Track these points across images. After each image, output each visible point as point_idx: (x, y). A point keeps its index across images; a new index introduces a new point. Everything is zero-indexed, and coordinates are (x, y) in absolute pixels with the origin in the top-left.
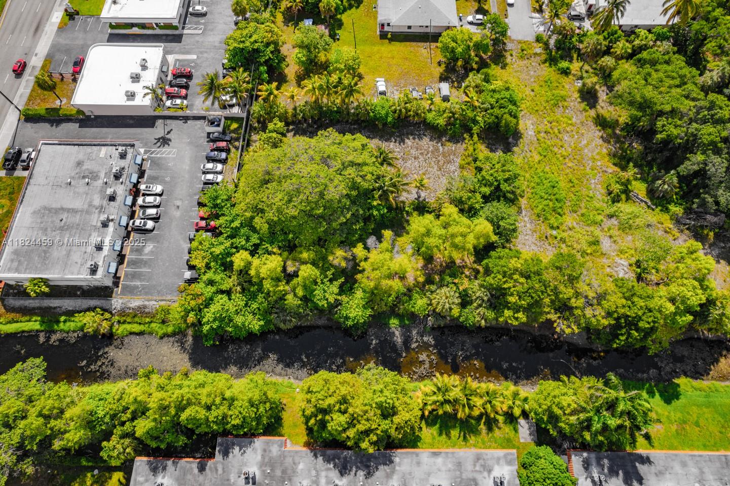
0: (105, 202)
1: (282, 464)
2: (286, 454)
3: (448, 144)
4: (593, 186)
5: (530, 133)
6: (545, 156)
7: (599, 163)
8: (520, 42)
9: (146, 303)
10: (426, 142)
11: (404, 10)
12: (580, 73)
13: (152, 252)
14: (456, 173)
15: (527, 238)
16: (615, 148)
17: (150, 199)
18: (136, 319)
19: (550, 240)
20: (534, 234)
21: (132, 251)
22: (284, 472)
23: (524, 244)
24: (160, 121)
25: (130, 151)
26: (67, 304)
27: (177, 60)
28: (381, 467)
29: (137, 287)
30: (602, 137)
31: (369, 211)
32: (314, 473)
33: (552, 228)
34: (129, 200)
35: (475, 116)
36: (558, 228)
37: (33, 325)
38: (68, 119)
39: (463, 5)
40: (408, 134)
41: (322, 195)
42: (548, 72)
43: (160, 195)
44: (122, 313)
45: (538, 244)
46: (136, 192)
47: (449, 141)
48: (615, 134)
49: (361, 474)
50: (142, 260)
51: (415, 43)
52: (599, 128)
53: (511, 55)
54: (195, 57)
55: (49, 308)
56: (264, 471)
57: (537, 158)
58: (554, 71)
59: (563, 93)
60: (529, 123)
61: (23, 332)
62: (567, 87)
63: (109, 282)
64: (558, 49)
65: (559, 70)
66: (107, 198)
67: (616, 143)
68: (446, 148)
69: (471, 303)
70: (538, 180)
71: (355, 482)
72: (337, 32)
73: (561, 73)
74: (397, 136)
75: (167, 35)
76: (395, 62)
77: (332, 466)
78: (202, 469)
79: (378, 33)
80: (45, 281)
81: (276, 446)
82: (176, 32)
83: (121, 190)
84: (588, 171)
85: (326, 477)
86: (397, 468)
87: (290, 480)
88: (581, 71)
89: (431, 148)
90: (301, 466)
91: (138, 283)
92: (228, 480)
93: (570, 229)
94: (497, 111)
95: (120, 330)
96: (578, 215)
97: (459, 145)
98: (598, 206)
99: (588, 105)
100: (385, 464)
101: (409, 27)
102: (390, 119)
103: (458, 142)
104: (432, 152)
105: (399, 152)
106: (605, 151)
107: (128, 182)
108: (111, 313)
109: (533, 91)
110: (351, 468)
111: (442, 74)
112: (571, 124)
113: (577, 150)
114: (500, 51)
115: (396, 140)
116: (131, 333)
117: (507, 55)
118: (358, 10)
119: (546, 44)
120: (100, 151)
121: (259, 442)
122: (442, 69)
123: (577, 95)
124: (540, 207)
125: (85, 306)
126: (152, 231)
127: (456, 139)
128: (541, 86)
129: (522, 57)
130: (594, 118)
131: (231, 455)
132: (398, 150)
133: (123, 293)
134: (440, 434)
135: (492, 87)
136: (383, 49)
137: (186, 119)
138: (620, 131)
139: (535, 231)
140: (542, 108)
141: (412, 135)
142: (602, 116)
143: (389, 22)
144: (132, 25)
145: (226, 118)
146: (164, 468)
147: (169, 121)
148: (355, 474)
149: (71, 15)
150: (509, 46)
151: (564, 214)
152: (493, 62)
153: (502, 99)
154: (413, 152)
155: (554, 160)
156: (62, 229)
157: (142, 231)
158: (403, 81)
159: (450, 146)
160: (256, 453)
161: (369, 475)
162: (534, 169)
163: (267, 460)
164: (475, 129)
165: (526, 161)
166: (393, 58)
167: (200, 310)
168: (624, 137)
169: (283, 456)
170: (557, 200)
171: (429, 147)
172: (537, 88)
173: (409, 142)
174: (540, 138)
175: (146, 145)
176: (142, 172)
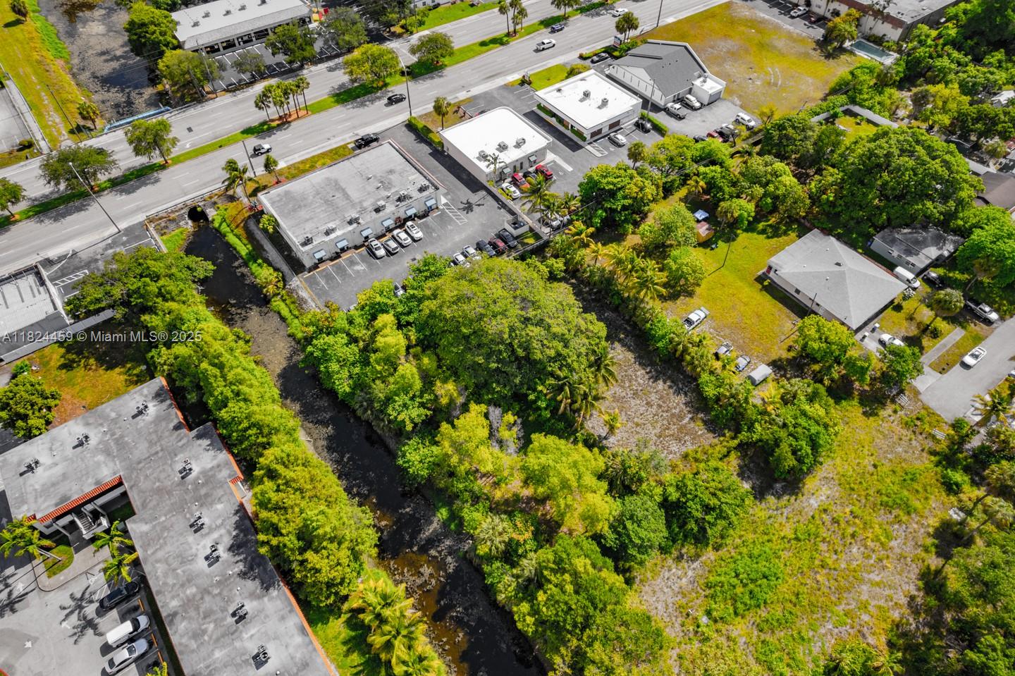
0: (371, 208)
1: (213, 488)
2: (225, 486)
3: (700, 423)
4: (823, 631)
5: (812, 501)
6: (797, 539)
7: (865, 618)
8: (925, 408)
9: (309, 300)
10: (678, 402)
11: (808, 270)
12: (970, 505)
13: (358, 271)
14: (671, 456)
15: (666, 590)
16: (917, 627)
17: (403, 235)
18: (292, 306)
19: (689, 621)
20: (680, 597)
21: (347, 259)
22: (207, 495)
23: (654, 592)
24: (484, 193)
25: (431, 190)
26: (272, 253)
27: (554, 162)
28: (257, 582)
29: (318, 284)
30: (912, 598)
31: (528, 389)
32: (219, 522)
33: (709, 613)
34: (389, 223)
35: (756, 420)
36: (716, 621)
37: (243, 249)
38: (429, 143)
39: (896, 321)
40: (669, 378)
41: (481, 317)
42: (925, 466)
43: (414, 240)
44: (290, 293)
45: (670, 610)
46: (401, 223)
47: (705, 422)
48: (941, 615)
49: (241, 566)
50: (346, 270)
51: (788, 311)
52: (920, 583)
53: (895, 412)
54: (570, 169)
55: (262, 247)
56: (198, 478)
57: (788, 532)
58: (936, 474)
59: (917, 504)
60: (825, 491)
61: (235, 249)
62: (933, 503)
63: (308, 263)
64: (975, 456)
65: (944, 477)
66: (376, 207)
67: (926, 624)
68: (692, 425)
69: (513, 565)
70: (756, 552)
71: (229, 566)
72: (720, 243)
73: (943, 484)
74: (656, 370)
75: (571, 140)
76: (742, 309)
77: (234, 533)
78: (177, 428)
79: (760, 273)
80: (277, 224)
81: (228, 472)
82: (581, 143)
83: (392, 211)
84: (840, 609)
85: (221, 536)
86: (266, 599)
87: (201, 506)
88: (975, 504)
89: (677, 411)
90: (220, 507)
91: (323, 283)
92: (176, 455)
93: (728, 638)
94: (783, 434)
95: (277, 303)
96: (759, 637)
97: (710, 435)
98: (800, 656)
99: (937, 547)
100: (262, 583)
101: (798, 291)
102: (660, 344)
103: (714, 432)
104: (673, 415)
105: (639, 384)
106: (896, 615)
107: (402, 210)
108: (285, 285)
109: (875, 466)
110: (242, 553)
111: (780, 360)
112: (882, 543)
113: (854, 577)
114: (885, 397)
115: (650, 372)
116: (279, 313)
117: (890, 409)
118: (767, 241)
119: (963, 439)
120: (413, 174)
121: (224, 456)
122: (786, 355)
123: (934, 522)
124: (723, 579)
125: (278, 266)
126: (378, 259)
127: (714, 426)
128: (894, 472)
129: (906, 423)
130: (928, 568)
131: (200, 442)
132: (642, 382)
133: (306, 280)
134: (345, 643)
135: (807, 408)
136: (747, 290)
137: (504, 206)
138: (953, 619)
139: (684, 596)
140: (863, 493)
141: (672, 382)
142: (945, 578)
143: (778, 268)
144: (554, 115)
145: (531, 230)
146: (162, 401)
147: (489, 198)
148: (237, 562)
149: (524, 82)
150: (903, 400)
151: (743, 617)
152: (860, 399)
153: (805, 428)
154: (653, 397)
155: (806, 555)
156: (326, 202)
157: (372, 253)
158: (727, 331)
159: (699, 428)
160: (212, 460)
161: (243, 575)
162: (766, 538)
163: (210, 473)
164: (743, 436)
165: (769, 522)
166: (746, 304)
167: (321, 331)
168: (950, 631)
169: (222, 484)
170: (751, 593)
171: (675, 408)
172: (885, 468)
173: (660, 385)
174: (817, 516)
175: (453, 200)
176: (425, 215)
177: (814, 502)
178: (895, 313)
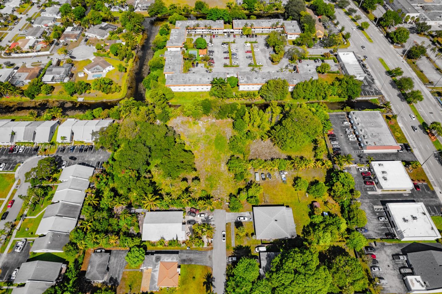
27: (376, 190)
34: (357, 133)
42: (211, 193)
43: (349, 138)
53: (227, 200)
54: (370, 193)
58: (208, 192)
59: (206, 182)
62: (204, 185)
66: (363, 130)
83: (361, 134)
91: (341, 117)
104: (260, 155)
107: (360, 136)
118: (303, 225)
126: (345, 129)
136: (286, 201)
154: (267, 155)
156: (371, 122)
158: (275, 183)
166: (281, 195)
175: (365, 154)
176: (360, 145)
177: (222, 165)
178: (252, 232)
